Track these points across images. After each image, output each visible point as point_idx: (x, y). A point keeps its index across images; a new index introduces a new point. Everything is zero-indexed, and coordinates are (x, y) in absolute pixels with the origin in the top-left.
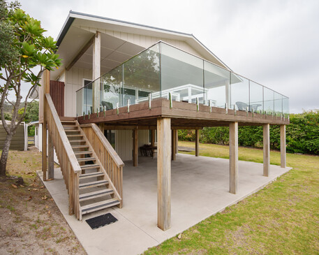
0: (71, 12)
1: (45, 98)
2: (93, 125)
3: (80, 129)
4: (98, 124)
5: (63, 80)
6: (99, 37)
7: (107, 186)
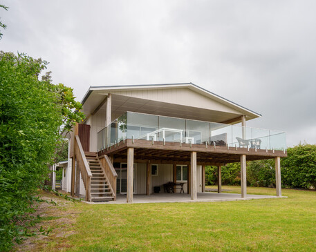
0: (91, 87)
1: (75, 138)
2: (105, 156)
3: (98, 161)
4: (108, 155)
5: (89, 123)
6: (110, 97)
7: (111, 195)
